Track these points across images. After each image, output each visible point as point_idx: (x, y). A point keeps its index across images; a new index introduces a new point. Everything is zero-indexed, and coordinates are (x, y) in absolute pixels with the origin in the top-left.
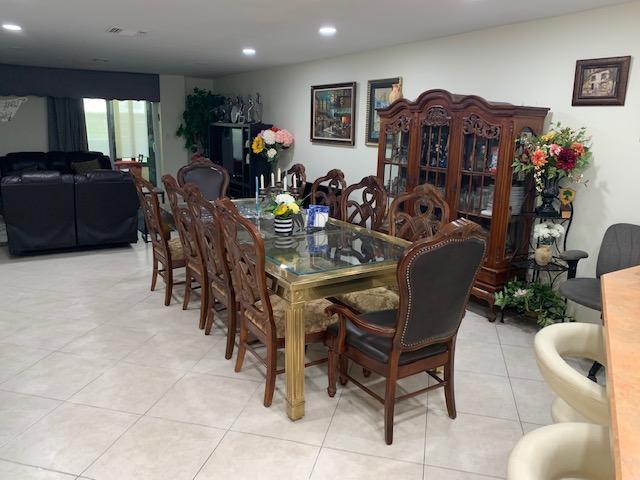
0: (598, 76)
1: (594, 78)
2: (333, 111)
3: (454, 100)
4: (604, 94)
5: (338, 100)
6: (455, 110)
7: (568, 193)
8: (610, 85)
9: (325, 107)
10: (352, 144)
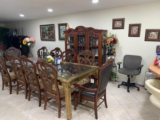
0: (118, 23)
1: (117, 23)
2: (48, 32)
3: (86, 29)
4: (120, 26)
5: (49, 29)
6: (86, 31)
7: (114, 49)
8: (121, 25)
9: (45, 31)
10: (55, 40)
